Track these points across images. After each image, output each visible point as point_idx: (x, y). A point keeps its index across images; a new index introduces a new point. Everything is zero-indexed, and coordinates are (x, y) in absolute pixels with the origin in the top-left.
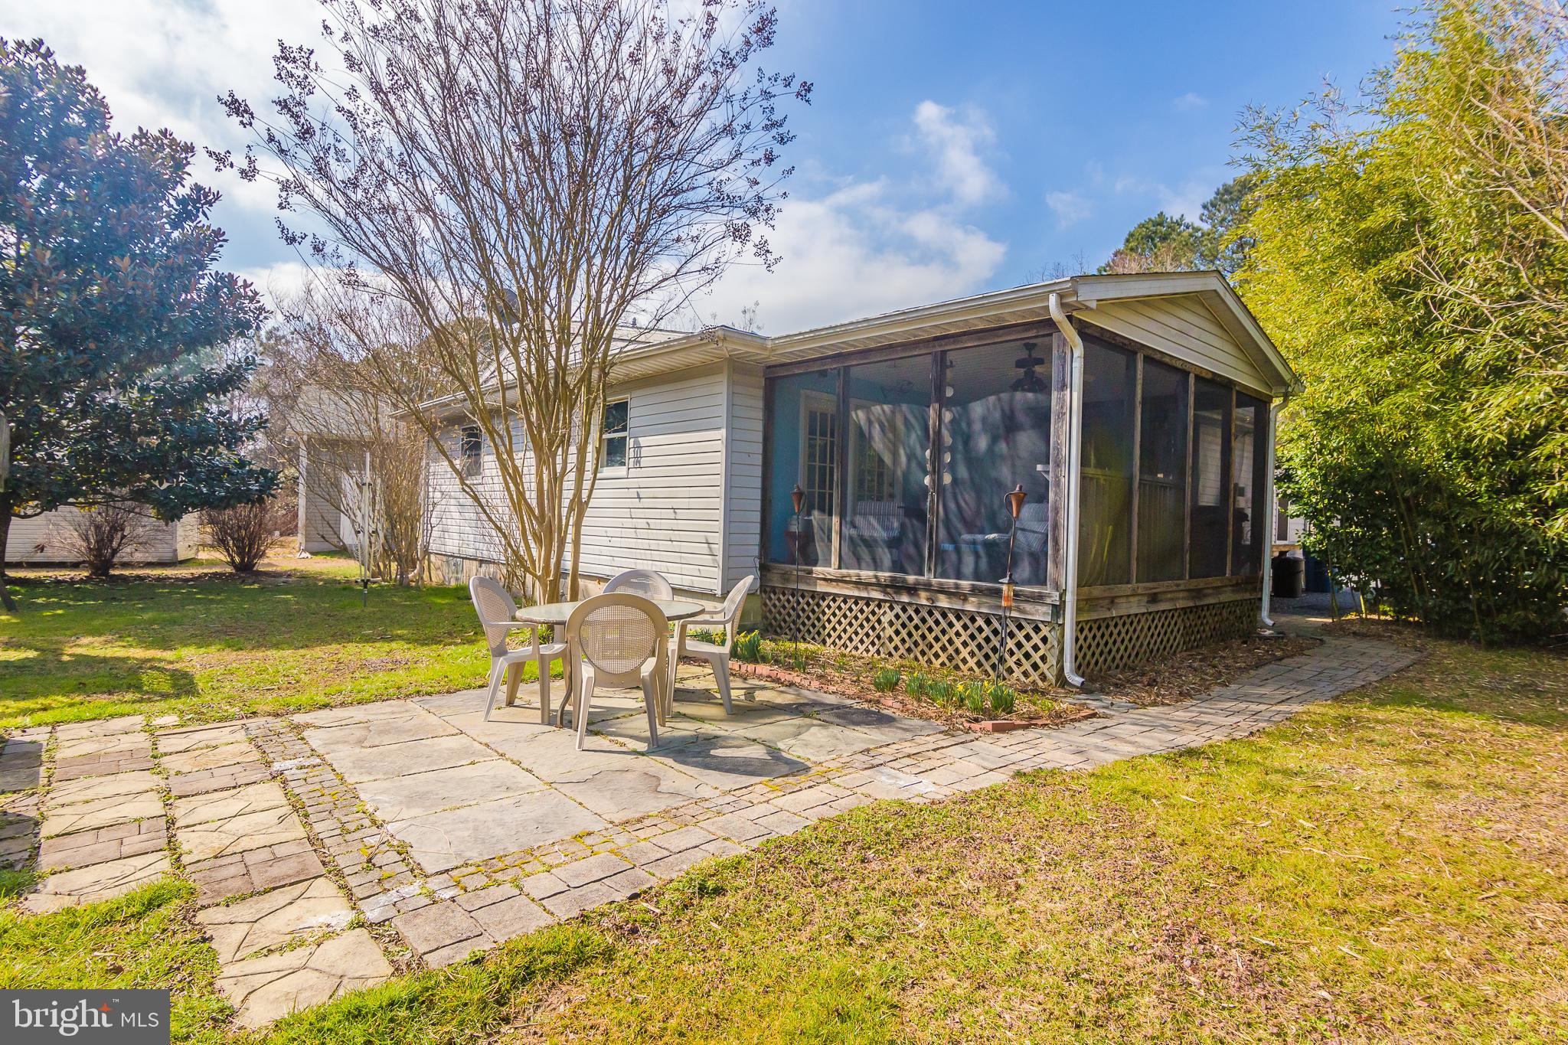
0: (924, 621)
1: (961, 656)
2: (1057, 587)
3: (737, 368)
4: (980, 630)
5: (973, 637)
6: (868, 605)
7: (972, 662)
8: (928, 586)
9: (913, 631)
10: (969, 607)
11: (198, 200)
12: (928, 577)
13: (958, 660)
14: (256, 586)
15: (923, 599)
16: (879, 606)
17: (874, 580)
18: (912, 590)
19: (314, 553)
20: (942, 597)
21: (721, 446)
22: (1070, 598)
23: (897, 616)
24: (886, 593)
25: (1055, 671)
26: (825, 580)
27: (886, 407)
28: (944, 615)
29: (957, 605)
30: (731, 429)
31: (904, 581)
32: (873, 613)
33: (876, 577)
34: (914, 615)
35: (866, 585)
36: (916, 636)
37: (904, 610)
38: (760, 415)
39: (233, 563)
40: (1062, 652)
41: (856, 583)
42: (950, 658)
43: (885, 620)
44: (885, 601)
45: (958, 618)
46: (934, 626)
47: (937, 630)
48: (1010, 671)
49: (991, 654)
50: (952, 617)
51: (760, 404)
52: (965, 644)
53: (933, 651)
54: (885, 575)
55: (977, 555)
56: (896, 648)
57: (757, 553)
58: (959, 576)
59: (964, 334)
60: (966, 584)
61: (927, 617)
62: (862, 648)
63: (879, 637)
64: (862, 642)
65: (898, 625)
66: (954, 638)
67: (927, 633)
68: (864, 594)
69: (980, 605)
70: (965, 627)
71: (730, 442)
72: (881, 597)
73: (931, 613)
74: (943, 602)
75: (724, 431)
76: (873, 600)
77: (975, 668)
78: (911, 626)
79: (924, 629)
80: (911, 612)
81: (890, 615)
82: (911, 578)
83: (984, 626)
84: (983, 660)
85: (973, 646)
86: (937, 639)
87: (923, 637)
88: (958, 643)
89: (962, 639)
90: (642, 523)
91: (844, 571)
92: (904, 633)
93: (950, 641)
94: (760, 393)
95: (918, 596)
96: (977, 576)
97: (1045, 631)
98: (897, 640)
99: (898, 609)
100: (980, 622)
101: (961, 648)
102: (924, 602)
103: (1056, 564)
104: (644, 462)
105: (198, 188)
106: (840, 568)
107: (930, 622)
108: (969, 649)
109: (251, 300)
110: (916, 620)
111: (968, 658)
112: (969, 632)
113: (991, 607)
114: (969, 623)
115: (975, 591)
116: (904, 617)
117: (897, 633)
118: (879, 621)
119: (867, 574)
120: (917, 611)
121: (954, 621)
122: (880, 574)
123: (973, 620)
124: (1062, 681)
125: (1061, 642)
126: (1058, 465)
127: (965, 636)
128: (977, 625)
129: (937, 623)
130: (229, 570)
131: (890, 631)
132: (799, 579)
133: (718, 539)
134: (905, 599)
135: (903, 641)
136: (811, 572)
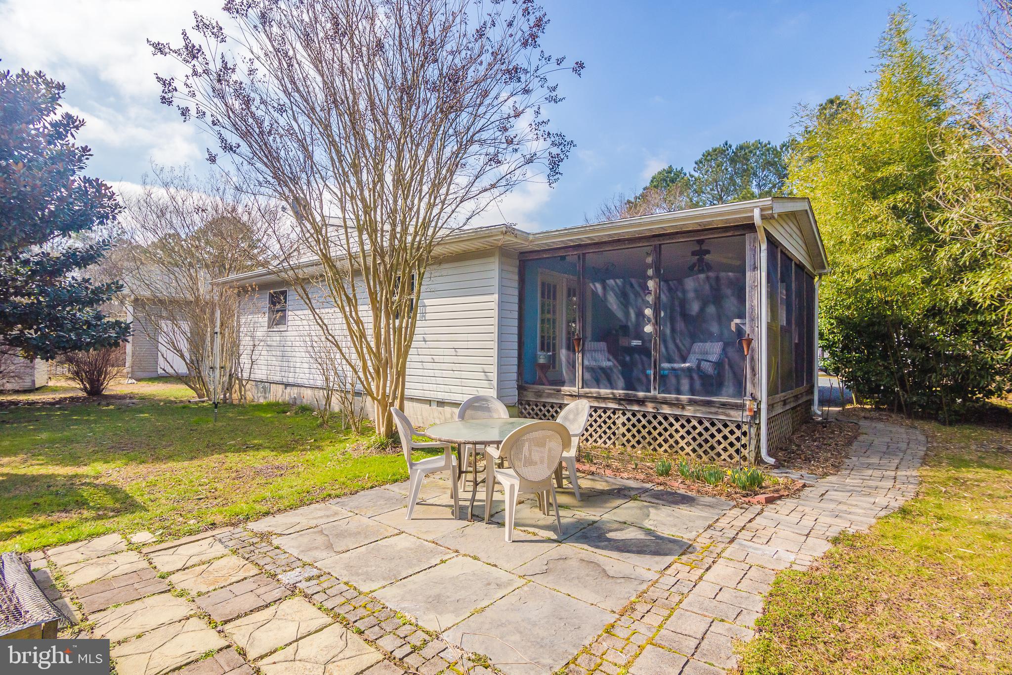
0: (650, 422)
1: (680, 446)
2: (754, 399)
3: (504, 252)
4: (694, 428)
5: (688, 433)
6: (605, 412)
7: (688, 450)
8: (654, 400)
9: (642, 429)
10: (686, 413)
11: (68, 124)
12: (653, 393)
13: (677, 448)
14: (112, 407)
15: (650, 408)
16: (614, 413)
17: (611, 396)
18: (641, 402)
19: (139, 380)
20: (665, 406)
21: (495, 306)
22: (764, 407)
23: (629, 420)
24: (620, 404)
25: (753, 454)
26: (571, 396)
27: (618, 281)
28: (666, 418)
29: (678, 412)
30: (501, 294)
31: (635, 396)
32: (609, 418)
33: (613, 393)
34: (642, 419)
35: (605, 399)
36: (644, 432)
37: (634, 415)
38: (516, 284)
39: (85, 389)
40: (758, 441)
41: (596, 398)
42: (671, 447)
43: (619, 422)
44: (619, 410)
45: (677, 420)
46: (657, 426)
47: (660, 429)
48: (719, 455)
49: (703, 443)
50: (672, 420)
51: (516, 277)
52: (683, 437)
53: (658, 442)
54: (619, 392)
55: (691, 378)
56: (628, 441)
57: (516, 378)
58: (679, 392)
59: (677, 233)
60: (684, 398)
61: (652, 420)
62: (600, 441)
63: (614, 434)
64: (600, 437)
65: (629, 425)
66: (674, 434)
67: (652, 431)
68: (603, 405)
69: (695, 411)
70: (683, 426)
71: (501, 304)
72: (616, 406)
73: (655, 417)
74: (666, 410)
75: (496, 296)
76: (609, 409)
77: (691, 453)
78: (639, 426)
79: (649, 428)
80: (639, 416)
81: (623, 419)
82: (641, 394)
83: (697, 425)
84: (697, 448)
85: (689, 438)
86: (660, 434)
87: (649, 433)
88: (677, 437)
89: (680, 434)
90: (429, 358)
91: (587, 390)
92: (634, 431)
93: (671, 436)
94: (516, 270)
95: (645, 406)
96: (692, 392)
97: (745, 428)
98: (629, 436)
99: (629, 415)
100: (694, 422)
101: (679, 440)
102: (651, 410)
103: (754, 384)
104: (428, 316)
105: (68, 116)
106: (583, 387)
107: (655, 423)
108: (686, 441)
109: (110, 199)
110: (644, 422)
111: (685, 447)
112: (686, 429)
113: (703, 413)
114: (685, 424)
115: (692, 402)
116: (634, 420)
117: (629, 430)
118: (614, 423)
119: (605, 392)
120: (644, 416)
121: (674, 422)
122: (615, 391)
123: (689, 421)
124: (759, 461)
125: (758, 435)
126: (752, 320)
127: (682, 432)
128: (691, 424)
129: (660, 423)
130: (82, 394)
131: (623, 430)
132: (550, 395)
133: (494, 369)
134: (636, 408)
135: (634, 436)
136: (559, 391)
